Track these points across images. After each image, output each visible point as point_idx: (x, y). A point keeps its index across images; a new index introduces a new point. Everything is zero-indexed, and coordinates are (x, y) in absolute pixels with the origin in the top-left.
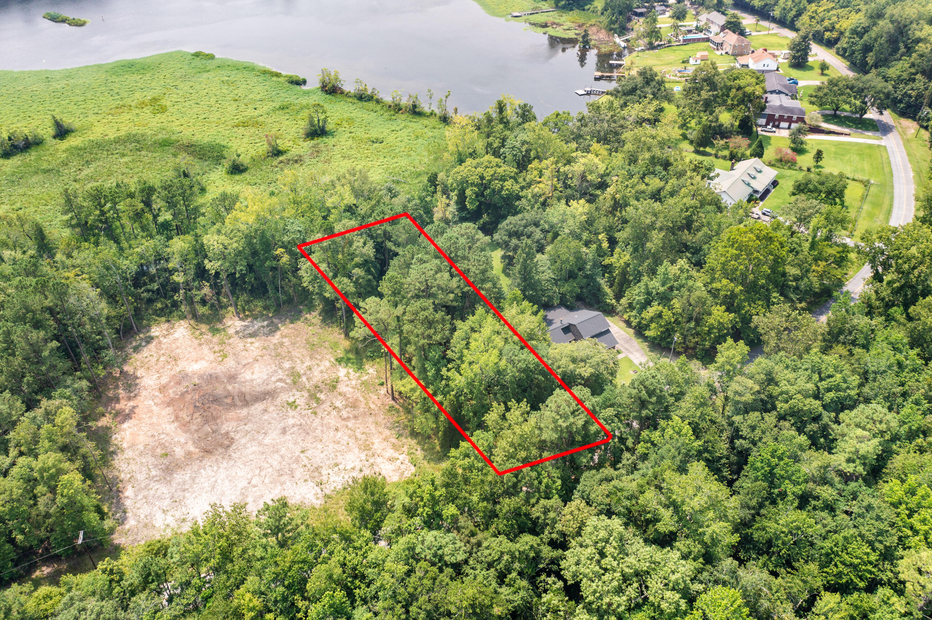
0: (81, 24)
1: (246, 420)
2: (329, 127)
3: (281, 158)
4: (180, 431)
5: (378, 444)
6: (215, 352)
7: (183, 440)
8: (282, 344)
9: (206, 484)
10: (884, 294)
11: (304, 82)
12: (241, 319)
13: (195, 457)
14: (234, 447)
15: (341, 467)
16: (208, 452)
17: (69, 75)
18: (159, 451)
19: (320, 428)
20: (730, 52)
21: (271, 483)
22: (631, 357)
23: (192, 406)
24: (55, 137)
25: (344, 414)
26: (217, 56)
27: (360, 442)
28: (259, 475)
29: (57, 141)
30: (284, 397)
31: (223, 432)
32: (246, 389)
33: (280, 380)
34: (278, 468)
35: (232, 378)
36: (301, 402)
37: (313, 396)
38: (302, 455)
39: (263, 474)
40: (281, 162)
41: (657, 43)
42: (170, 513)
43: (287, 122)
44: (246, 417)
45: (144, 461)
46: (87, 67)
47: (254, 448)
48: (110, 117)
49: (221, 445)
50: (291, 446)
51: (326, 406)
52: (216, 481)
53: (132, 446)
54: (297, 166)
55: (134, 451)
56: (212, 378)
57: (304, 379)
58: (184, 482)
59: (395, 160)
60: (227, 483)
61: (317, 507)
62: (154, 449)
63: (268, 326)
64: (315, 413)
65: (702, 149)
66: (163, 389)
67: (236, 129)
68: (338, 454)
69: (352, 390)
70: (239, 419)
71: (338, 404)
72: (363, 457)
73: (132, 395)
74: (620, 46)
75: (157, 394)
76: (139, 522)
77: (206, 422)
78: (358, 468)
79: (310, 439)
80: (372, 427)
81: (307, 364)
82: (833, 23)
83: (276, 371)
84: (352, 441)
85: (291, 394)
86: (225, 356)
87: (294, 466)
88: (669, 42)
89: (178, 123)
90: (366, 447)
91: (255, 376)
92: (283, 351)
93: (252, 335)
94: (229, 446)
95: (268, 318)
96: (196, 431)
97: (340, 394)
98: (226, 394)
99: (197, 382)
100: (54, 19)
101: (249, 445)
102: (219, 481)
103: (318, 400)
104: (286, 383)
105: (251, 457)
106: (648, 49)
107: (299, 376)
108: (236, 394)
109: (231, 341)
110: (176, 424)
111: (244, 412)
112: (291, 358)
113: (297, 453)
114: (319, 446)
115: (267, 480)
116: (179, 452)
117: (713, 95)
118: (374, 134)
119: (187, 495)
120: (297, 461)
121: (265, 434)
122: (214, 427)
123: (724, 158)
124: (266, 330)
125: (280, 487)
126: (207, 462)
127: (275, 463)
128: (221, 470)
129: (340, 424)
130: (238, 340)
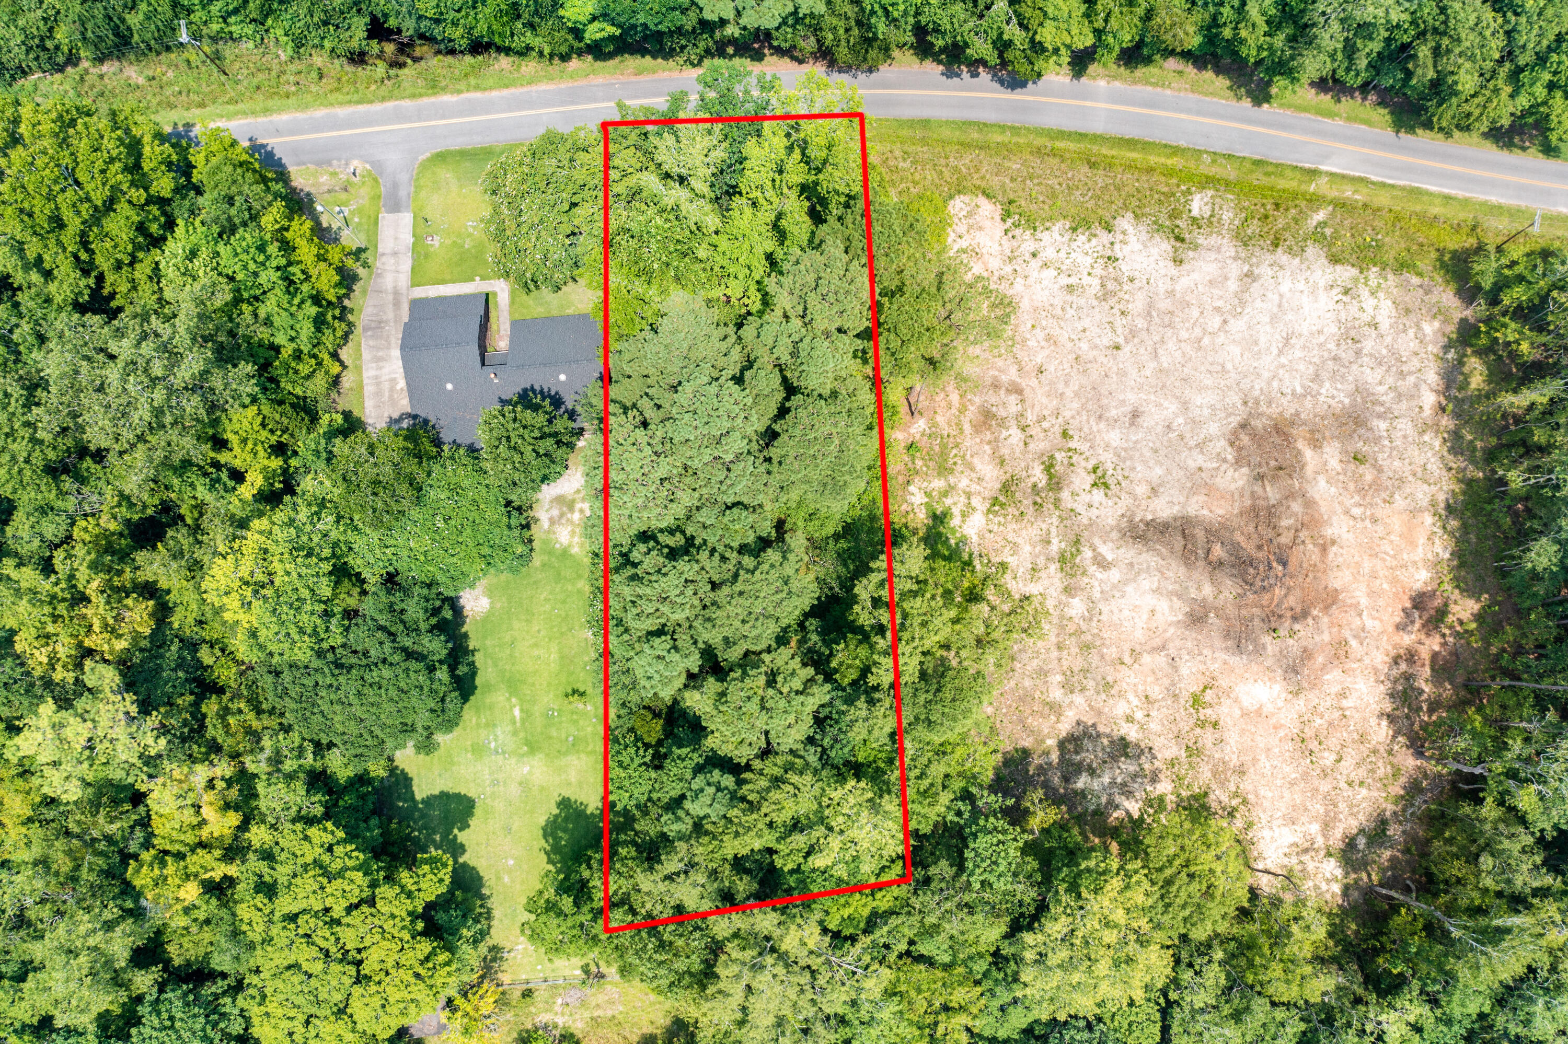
1: (1196, 481)
4: (1324, 510)
6: (1215, 725)
7: (1322, 482)
8: (1067, 687)
13: (1306, 431)
15: (1064, 281)
16: (1281, 432)
18: (1368, 475)
19: (1069, 393)
21: (1188, 305)
22: (404, 280)
23: (1291, 568)
25: (1013, 405)
30: (1109, 510)
31: (1245, 470)
32: (1177, 570)
33: (1102, 563)
34: (1169, 332)
35: (1197, 619)
36: (1081, 480)
37: (1055, 483)
38: (1121, 340)
42: (1366, 318)
44: (1195, 489)
45: (1397, 463)
49: (1255, 436)
50: (1133, 373)
53: (1414, 512)
55: (1413, 497)
56: (1237, 637)
57: (1055, 545)
61: (1129, 215)
62: (1376, 486)
63: (1080, 770)
64: (1065, 434)
66: (1340, 653)
68: (1059, 312)
69: (976, 461)
70: (1209, 490)
71: (1015, 435)
72: (1019, 283)
73: (1403, 666)
75: (1353, 643)
76: (1418, 326)
77: (1271, 511)
78: (1035, 264)
83: (1105, 597)
84: (1024, 330)
85: (1094, 513)
86: (1196, 700)
87: (1141, 323)
91: (1150, 601)
92: (1072, 657)
93: (1123, 749)
94: (1243, 426)
96: (1293, 496)
97: (1002, 462)
98: (1218, 574)
99: (1267, 639)
101: (1206, 412)
103: (1049, 468)
104: (1093, 548)
107: (1062, 559)
108: (1201, 563)
109: (1174, 751)
110: (1329, 532)
111: (1197, 507)
112: (1063, 624)
113: (1127, 349)
114: (1084, 346)
115: (1195, 313)
116: (1332, 455)
120: (1133, 333)
122: (1258, 489)
124: (1088, 754)
125: (1178, 288)
126: (1288, 407)
128: (1265, 375)
129: (1029, 383)
130: (1157, 743)
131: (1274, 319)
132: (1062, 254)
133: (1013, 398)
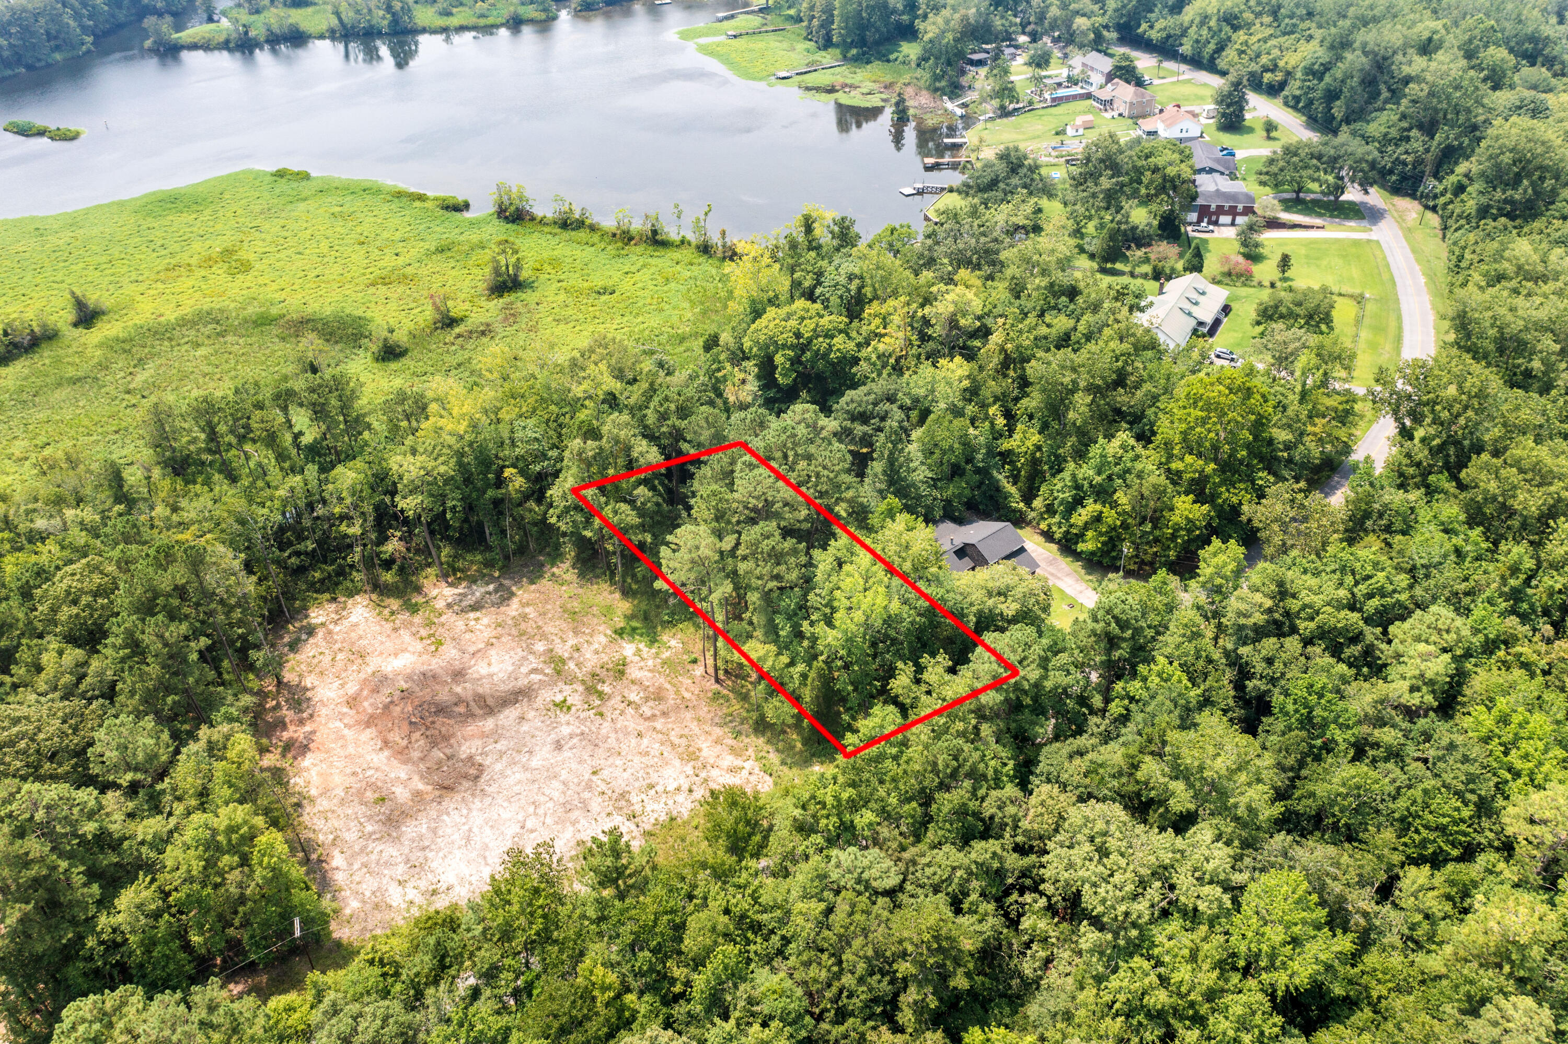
0: (70, 137)
1: (496, 735)
2: (524, 275)
3: (457, 330)
4: (395, 762)
5: (707, 751)
6: (422, 639)
7: (403, 776)
8: (525, 617)
9: (456, 837)
10: (1420, 456)
11: (467, 206)
12: (451, 585)
13: (429, 797)
14: (485, 777)
15: (659, 788)
16: (446, 788)
17: (73, 222)
18: (370, 795)
19: (613, 735)
20: (1126, 114)
21: (557, 823)
22: (1062, 585)
23: (406, 723)
24: (75, 325)
25: (646, 710)
26: (313, 174)
27: (680, 750)
28: (535, 814)
29: (81, 330)
30: (547, 695)
31: (463, 756)
32: (485, 689)
33: (534, 671)
34: (562, 800)
35: (459, 675)
36: (575, 700)
37: (591, 690)
38: (594, 778)
39: (541, 811)
40: (459, 336)
41: (1012, 107)
42: (410, 885)
43: (454, 273)
44: (495, 731)
45: (350, 812)
46: (100, 206)
47: (516, 776)
48: (159, 285)
49: (466, 776)
50: (574, 766)
51: (615, 701)
52: (470, 830)
53: (325, 792)
54: (485, 340)
55: (330, 799)
56: (428, 678)
57: (571, 665)
58: (421, 837)
59: (640, 319)
60: (487, 831)
62: (360, 793)
63: (496, 591)
64: (601, 715)
65: (1109, 265)
66: (353, 702)
67: (372, 290)
68: (650, 771)
69: (650, 675)
70: (483, 735)
71: (633, 697)
72: (690, 771)
73: (305, 715)
74: (954, 114)
75: (345, 710)
76: (364, 902)
77: (434, 744)
78: (685, 787)
79: (600, 752)
80: (694, 726)
81: (572, 641)
82: (1274, 60)
83: (524, 658)
84: (667, 750)
85: (556, 690)
86: (439, 643)
87: (586, 795)
88: (1031, 103)
89: (275, 286)
90: (691, 756)
91: (494, 669)
92: (529, 627)
93: (475, 607)
94: (477, 777)
95: (493, 579)
96: (422, 759)
97: (633, 682)
98: (454, 700)
99: (405, 686)
100: (25, 132)
101: (509, 772)
102: (475, 830)
103: (600, 695)
104: (546, 675)
105: (516, 789)
106: (1000, 117)
107: (564, 662)
108: (470, 699)
109: (443, 619)
110: (386, 753)
111: (489, 724)
112: (544, 637)
113: (587, 776)
114: (618, 762)
115: (549, 821)
116: (402, 794)
117: (1117, 184)
118: (599, 282)
119: (430, 855)
120: (589, 787)
121: (530, 752)
122: (448, 751)
123: (1145, 276)
124: (494, 597)
125: (571, 829)
126: (450, 803)
127: (556, 795)
128: (475, 813)
129: (643, 726)
130: (454, 617)
131: (486, 847)
132: (670, 802)
133: (648, 713)
